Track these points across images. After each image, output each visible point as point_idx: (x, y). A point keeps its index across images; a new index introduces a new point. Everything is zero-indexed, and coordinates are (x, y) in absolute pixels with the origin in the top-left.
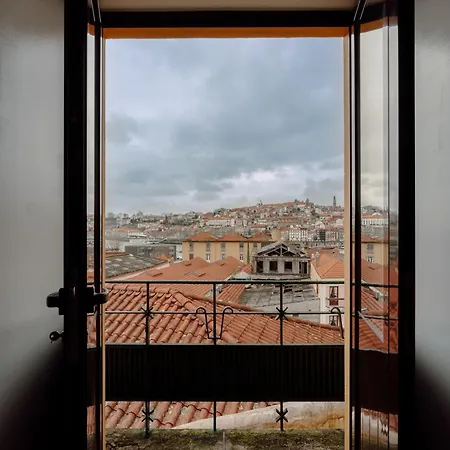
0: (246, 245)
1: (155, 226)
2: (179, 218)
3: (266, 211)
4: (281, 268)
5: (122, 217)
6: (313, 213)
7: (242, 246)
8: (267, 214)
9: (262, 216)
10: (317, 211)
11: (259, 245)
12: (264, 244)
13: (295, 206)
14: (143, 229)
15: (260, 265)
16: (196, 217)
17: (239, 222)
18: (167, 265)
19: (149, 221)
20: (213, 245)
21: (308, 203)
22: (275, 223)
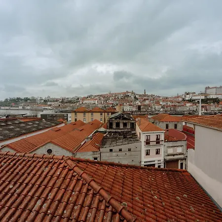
0: (103, 114)
1: (57, 104)
2: (69, 99)
3: (112, 96)
4: (121, 126)
5: (39, 99)
6: (135, 97)
7: (101, 114)
8: (113, 98)
9: (111, 99)
10: (137, 96)
11: (110, 114)
12: (112, 113)
13: (127, 94)
14: (50, 105)
15: (111, 124)
16: (78, 99)
17: (100, 102)
18: (63, 125)
19: (54, 101)
20: (87, 114)
21: (132, 93)
22: (117, 102)
